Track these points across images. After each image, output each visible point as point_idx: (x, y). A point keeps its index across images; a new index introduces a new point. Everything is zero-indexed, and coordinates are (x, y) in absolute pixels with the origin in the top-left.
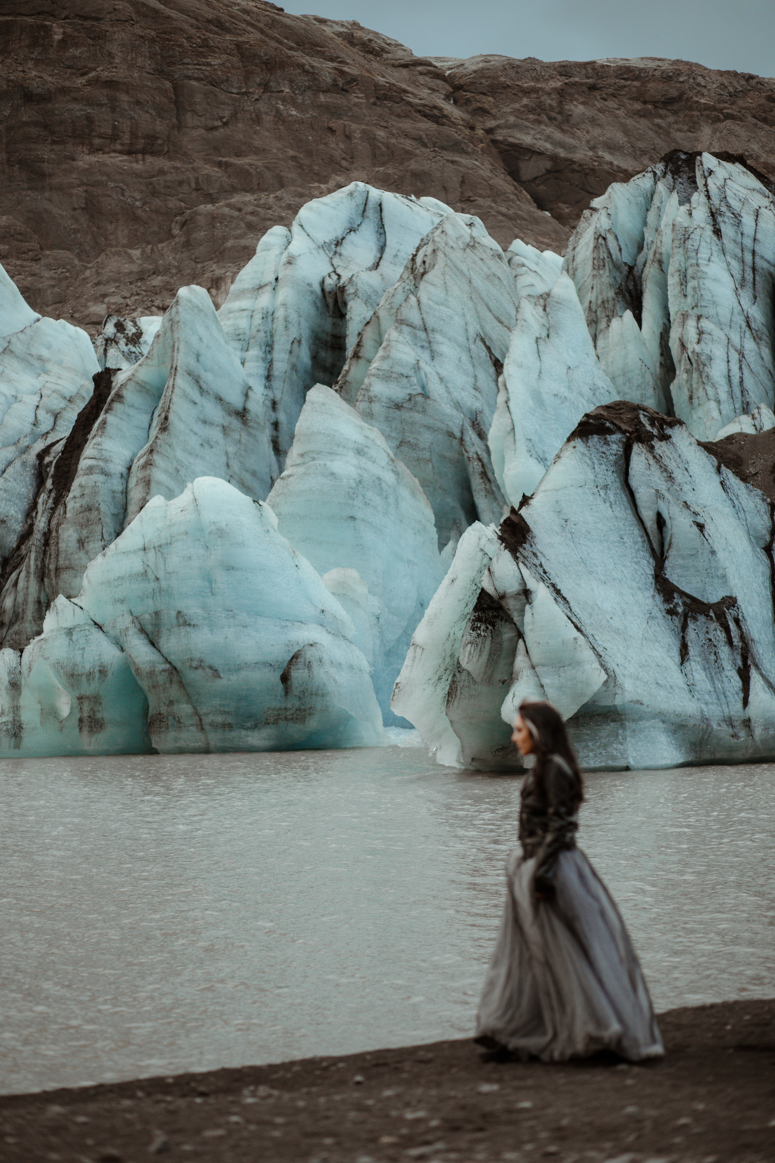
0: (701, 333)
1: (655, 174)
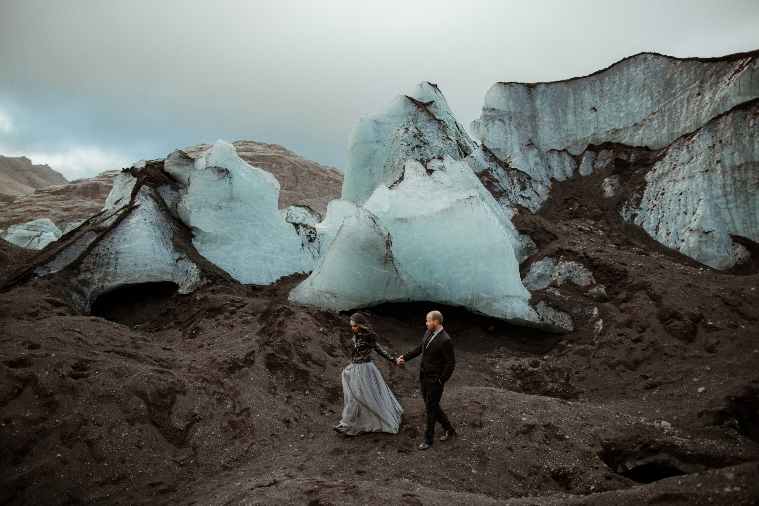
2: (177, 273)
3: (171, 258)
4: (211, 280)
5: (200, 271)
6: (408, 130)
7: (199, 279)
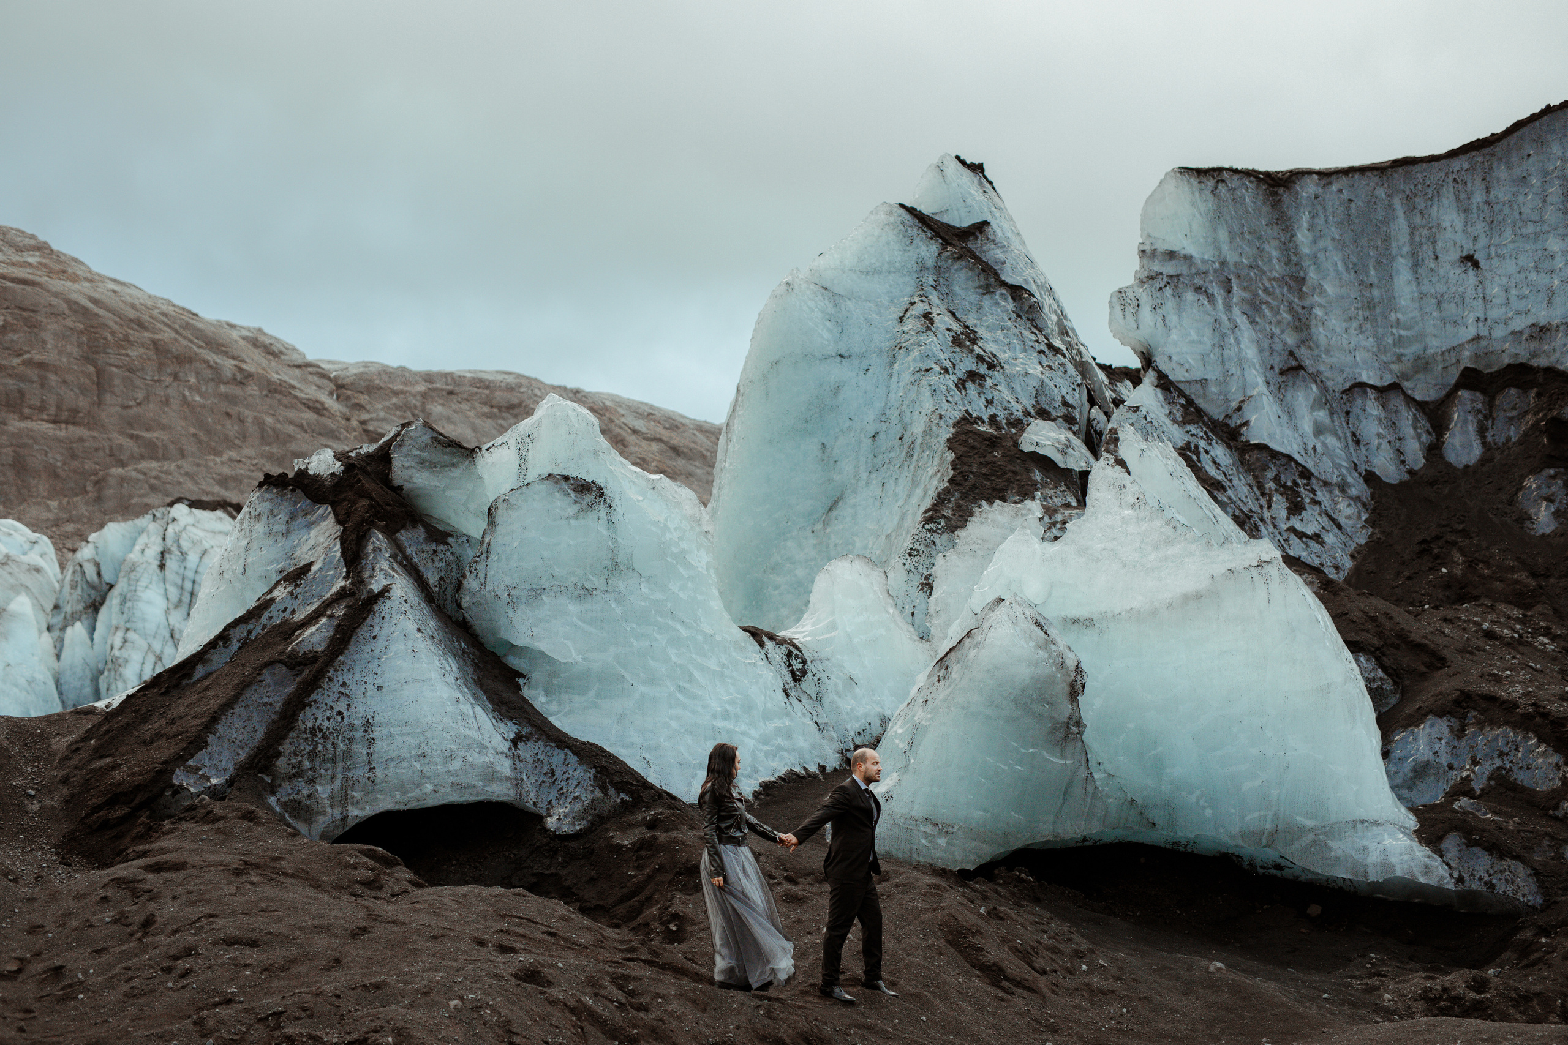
0: (125, 641)
1: (154, 516)
2: (524, 777)
3: (499, 738)
4: (630, 793)
5: (593, 771)
6: (932, 322)
7: (598, 793)
